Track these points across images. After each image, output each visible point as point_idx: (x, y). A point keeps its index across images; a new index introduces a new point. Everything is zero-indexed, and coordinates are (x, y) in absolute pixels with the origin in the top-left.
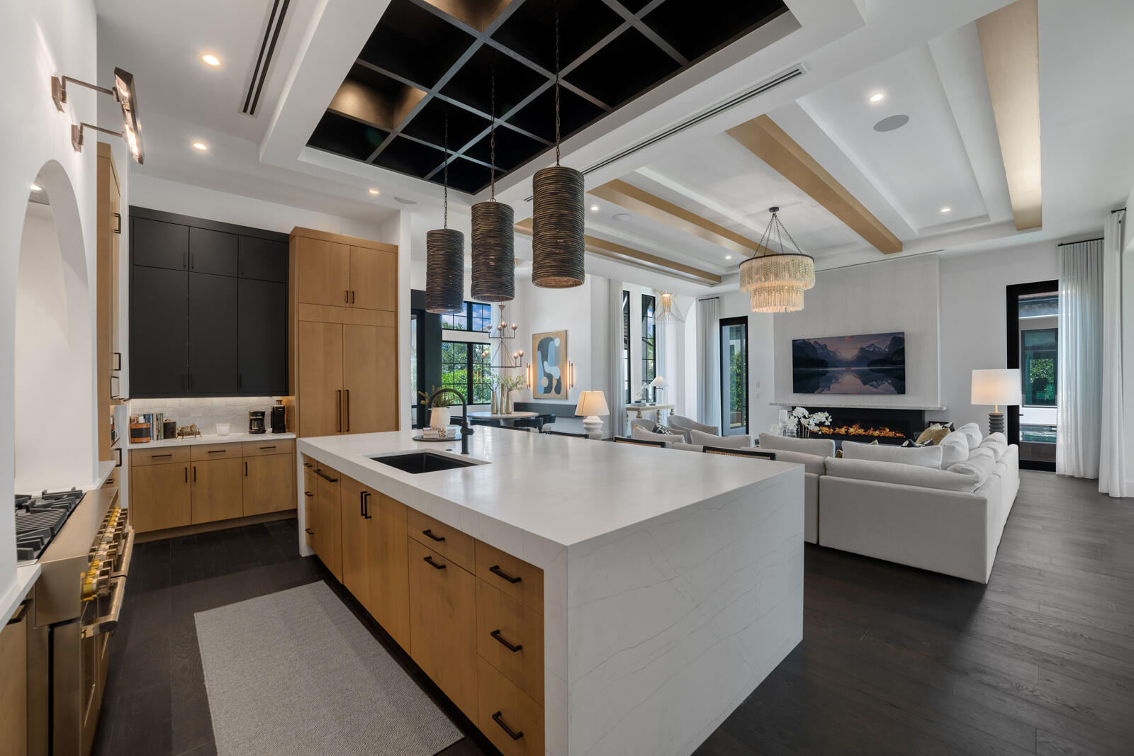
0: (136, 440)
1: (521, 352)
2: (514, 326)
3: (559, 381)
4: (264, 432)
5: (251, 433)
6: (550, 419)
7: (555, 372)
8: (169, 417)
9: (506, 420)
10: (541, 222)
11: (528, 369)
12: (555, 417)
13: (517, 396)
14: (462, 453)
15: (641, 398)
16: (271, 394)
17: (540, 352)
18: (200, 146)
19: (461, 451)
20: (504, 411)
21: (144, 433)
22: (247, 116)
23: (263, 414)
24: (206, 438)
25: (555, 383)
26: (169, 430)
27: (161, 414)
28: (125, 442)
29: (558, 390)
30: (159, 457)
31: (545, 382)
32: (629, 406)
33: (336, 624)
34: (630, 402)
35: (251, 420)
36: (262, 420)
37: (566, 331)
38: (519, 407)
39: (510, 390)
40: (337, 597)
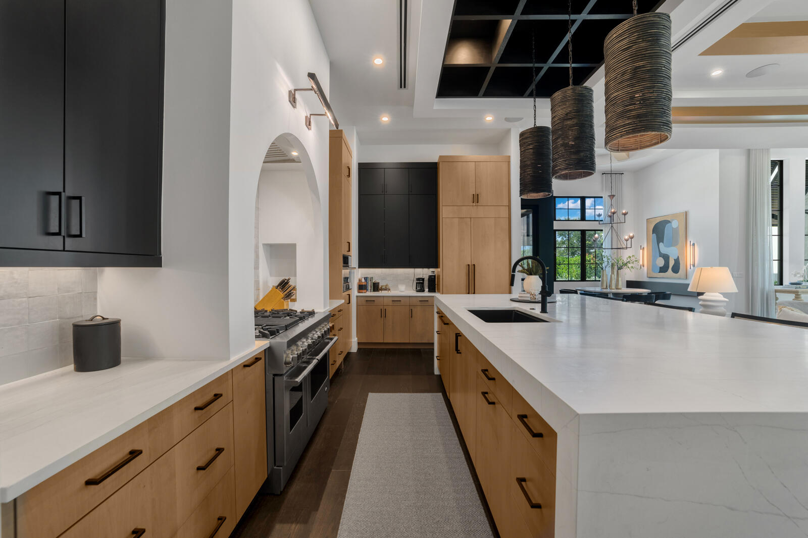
0: (361, 291)
1: (631, 235)
2: (624, 212)
3: (677, 262)
4: (423, 291)
5: (417, 291)
6: (666, 297)
7: (673, 253)
8: (376, 280)
9: (615, 294)
10: (612, 84)
11: (641, 251)
12: (670, 295)
13: (629, 274)
14: (541, 312)
15: (802, 279)
16: (428, 267)
17: (654, 234)
18: (385, 119)
19: (540, 310)
20: (613, 287)
21: (364, 287)
22: (403, 90)
23: (423, 279)
24: (393, 293)
25: (672, 263)
26: (376, 287)
27: (372, 278)
28: (355, 292)
29: (676, 269)
30: (370, 301)
31: (661, 262)
32: (779, 287)
33: (439, 426)
34: (781, 283)
35: (417, 283)
36: (423, 283)
37: (686, 213)
38: (630, 284)
39: (620, 268)
40: (446, 407)
